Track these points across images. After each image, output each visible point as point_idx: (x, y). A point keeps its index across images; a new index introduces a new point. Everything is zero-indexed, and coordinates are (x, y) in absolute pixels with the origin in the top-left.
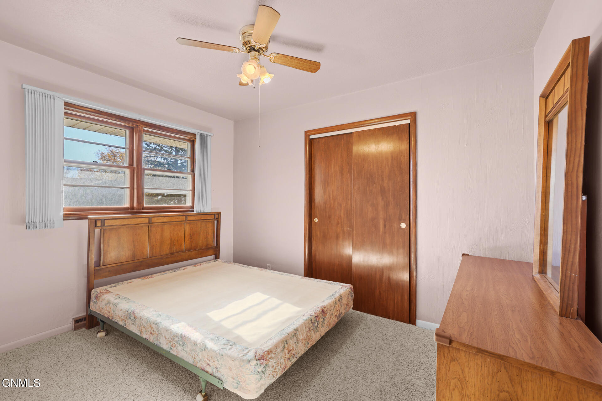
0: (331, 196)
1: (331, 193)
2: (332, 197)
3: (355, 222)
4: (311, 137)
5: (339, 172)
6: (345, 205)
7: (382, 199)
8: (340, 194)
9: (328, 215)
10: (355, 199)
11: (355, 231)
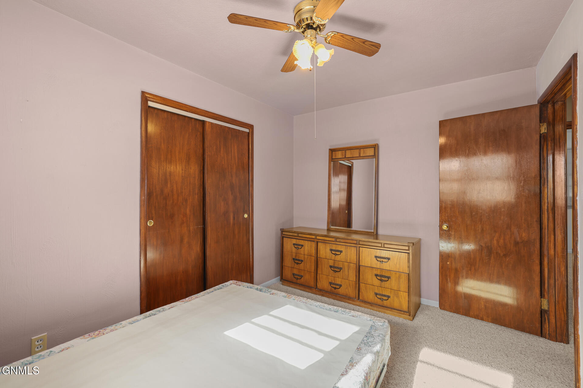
0: (175, 188)
1: (175, 186)
2: (175, 191)
3: (209, 218)
4: (150, 104)
5: (185, 161)
6: (191, 200)
7: (232, 194)
8: (186, 187)
9: (169, 214)
10: (209, 193)
11: (209, 228)
